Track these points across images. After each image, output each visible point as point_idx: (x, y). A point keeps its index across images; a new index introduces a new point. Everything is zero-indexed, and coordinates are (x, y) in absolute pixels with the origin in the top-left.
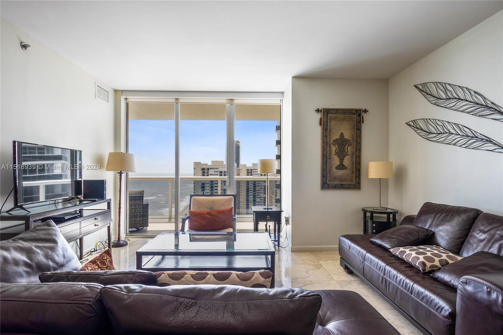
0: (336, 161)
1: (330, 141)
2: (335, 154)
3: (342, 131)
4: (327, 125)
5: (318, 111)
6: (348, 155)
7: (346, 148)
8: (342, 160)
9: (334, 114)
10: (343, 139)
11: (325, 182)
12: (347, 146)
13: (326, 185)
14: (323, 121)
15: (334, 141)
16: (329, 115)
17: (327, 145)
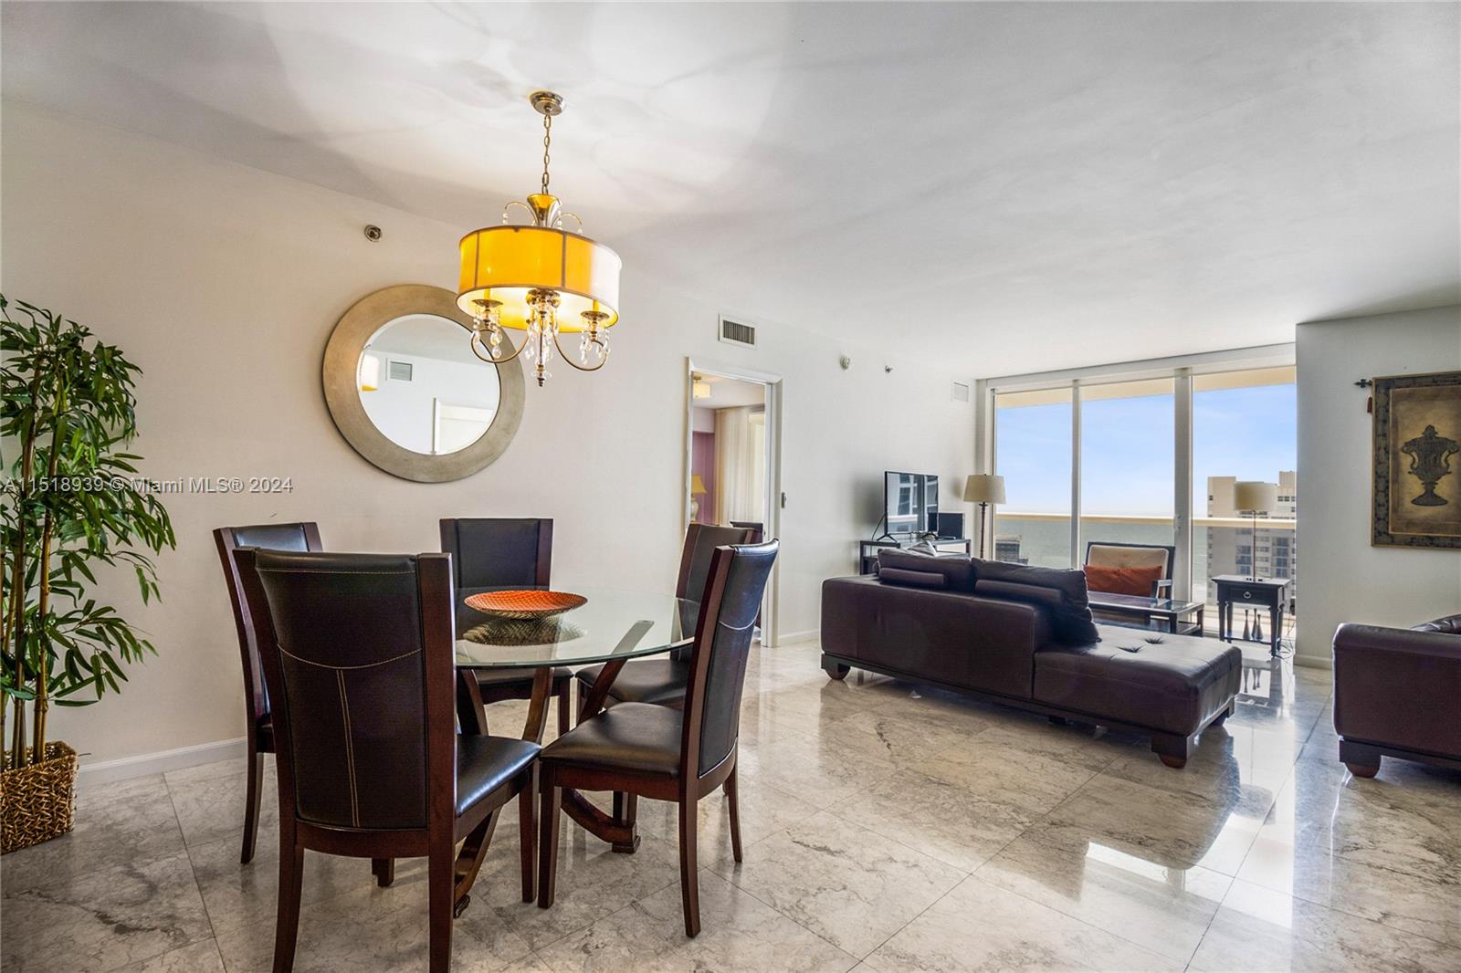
0: (1414, 487)
1: (1395, 445)
2: (1409, 473)
3: (1430, 422)
4: (1388, 411)
5: (1362, 384)
6: (1450, 473)
7: (1443, 458)
8: (1430, 486)
9: (1407, 386)
10: (1434, 440)
11: (1382, 531)
12: (1446, 453)
13: (1382, 537)
14: (1376, 404)
15: (1406, 444)
16: (1391, 391)
17: (1387, 452)
